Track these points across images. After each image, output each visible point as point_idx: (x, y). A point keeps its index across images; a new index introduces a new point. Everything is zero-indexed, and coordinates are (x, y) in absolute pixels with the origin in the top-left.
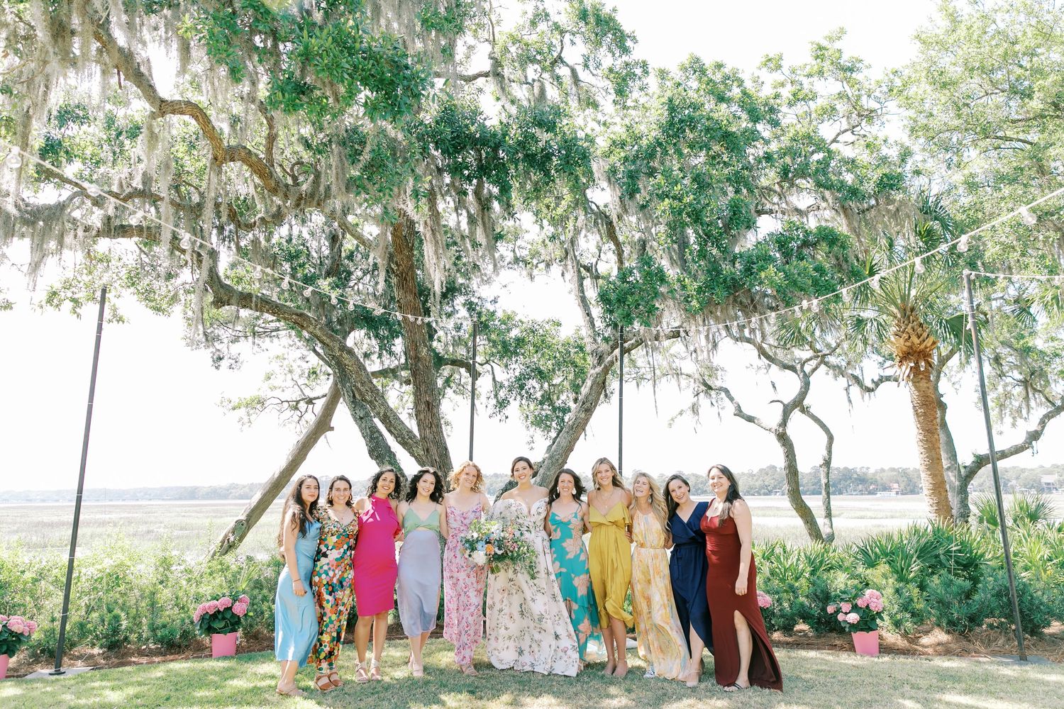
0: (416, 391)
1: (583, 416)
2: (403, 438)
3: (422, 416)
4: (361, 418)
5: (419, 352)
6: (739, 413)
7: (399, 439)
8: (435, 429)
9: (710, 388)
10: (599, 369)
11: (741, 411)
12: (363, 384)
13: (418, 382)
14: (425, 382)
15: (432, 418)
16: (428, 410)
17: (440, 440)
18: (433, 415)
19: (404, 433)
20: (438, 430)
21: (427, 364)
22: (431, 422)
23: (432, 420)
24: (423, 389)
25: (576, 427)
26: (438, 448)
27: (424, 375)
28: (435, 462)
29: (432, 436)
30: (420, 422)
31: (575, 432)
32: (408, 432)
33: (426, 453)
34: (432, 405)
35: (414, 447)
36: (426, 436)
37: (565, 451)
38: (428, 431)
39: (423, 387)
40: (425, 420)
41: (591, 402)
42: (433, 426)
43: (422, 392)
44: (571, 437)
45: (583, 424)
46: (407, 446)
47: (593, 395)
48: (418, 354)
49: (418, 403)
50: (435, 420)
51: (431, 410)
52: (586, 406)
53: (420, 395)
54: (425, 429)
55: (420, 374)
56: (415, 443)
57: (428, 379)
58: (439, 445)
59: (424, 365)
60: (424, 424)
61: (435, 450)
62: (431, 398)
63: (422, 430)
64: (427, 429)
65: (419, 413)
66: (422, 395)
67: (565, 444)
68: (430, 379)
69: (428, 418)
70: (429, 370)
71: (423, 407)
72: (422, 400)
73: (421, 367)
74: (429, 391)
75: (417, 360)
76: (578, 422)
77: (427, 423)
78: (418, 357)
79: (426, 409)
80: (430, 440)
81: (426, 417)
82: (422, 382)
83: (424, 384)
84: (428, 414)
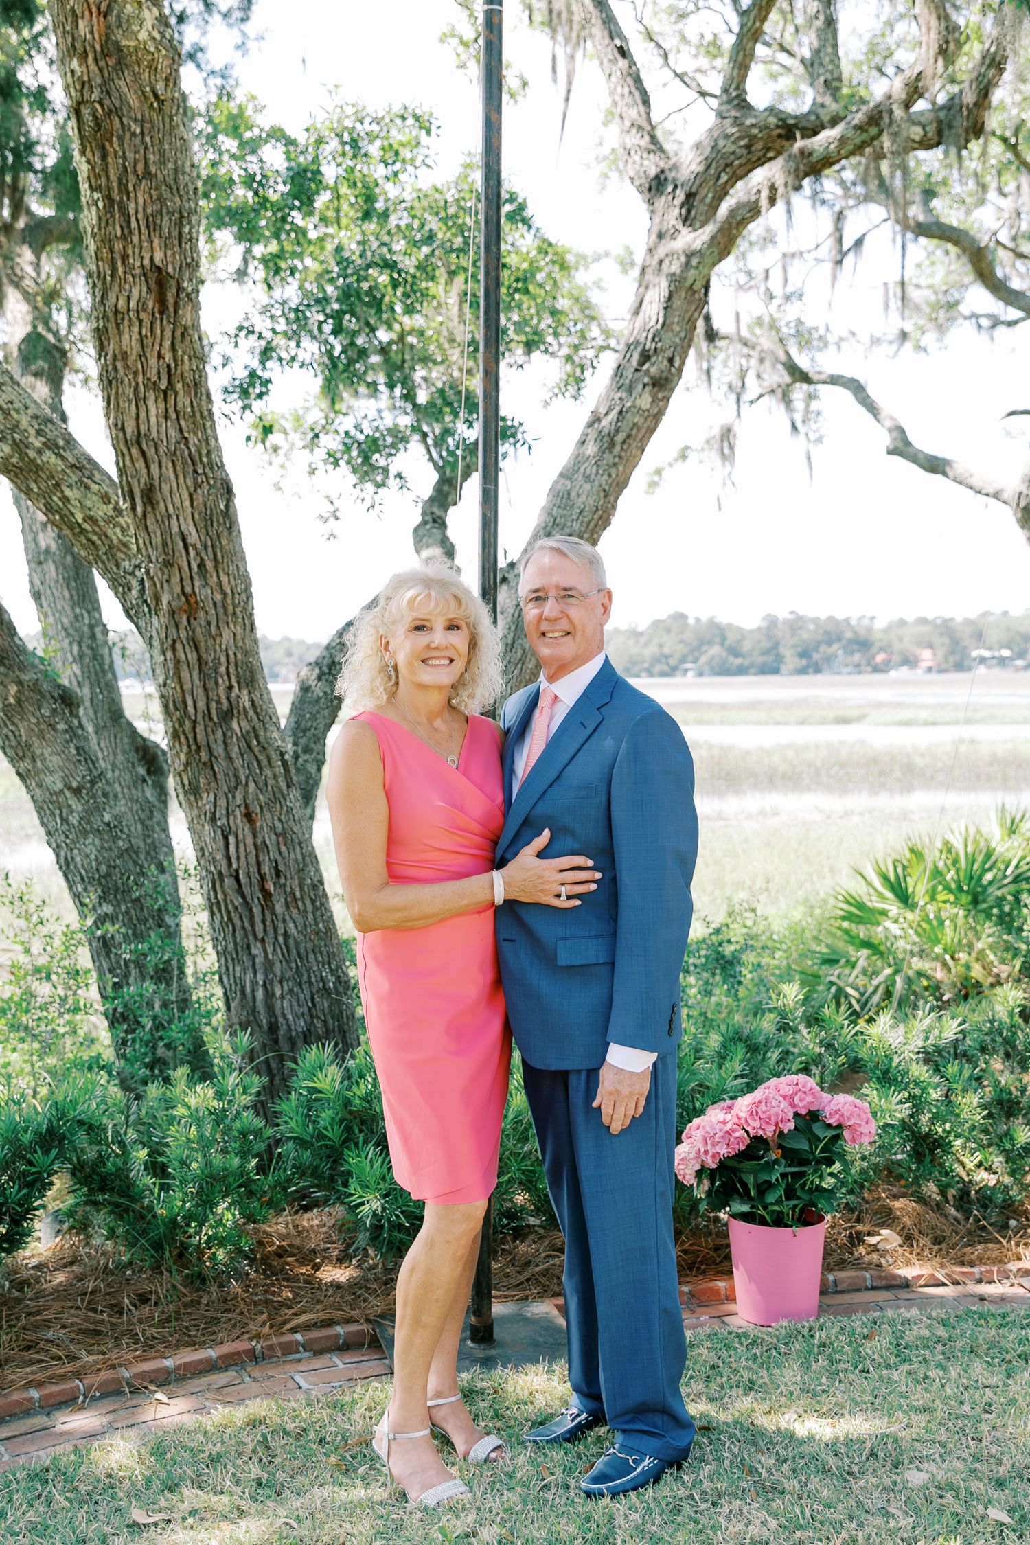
1: (645, 401)
2: (19, 446)
3: (129, 340)
5: (124, 23)
6: (902, 448)
9: (803, 377)
10: (693, 238)
11: (907, 443)
13: (113, 177)
14: (148, 174)
15: (173, 348)
16: (161, 313)
17: (204, 452)
18: (178, 333)
19: (24, 423)
20: (199, 405)
21: (160, 87)
22: (168, 366)
23: (175, 360)
24: (140, 209)
25: (624, 442)
26: (197, 486)
27: (148, 139)
28: (181, 544)
29: (173, 433)
30: (119, 365)
31: (620, 457)
32: (36, 417)
33: (139, 509)
34: (179, 288)
35: (70, 486)
36: (143, 428)
37: (592, 524)
38: (154, 408)
39: (141, 201)
40: (142, 356)
41: (669, 353)
42: (179, 386)
43: (134, 224)
44: (610, 475)
45: (643, 431)
46: (36, 482)
47: (677, 328)
48: (118, 35)
49: (112, 276)
50: (186, 358)
51: (171, 309)
52: (653, 368)
53: (124, 237)
54: (140, 400)
55: (128, 135)
56: (73, 466)
57: (163, 162)
58: (200, 471)
59: (143, 93)
60: (136, 373)
61: (186, 496)
62: (174, 254)
63: (130, 401)
64: (151, 396)
65: (118, 325)
66: (135, 239)
67: (591, 502)
68: (170, 166)
69: (157, 347)
70: (167, 121)
71: (135, 293)
72: (131, 261)
73: (133, 100)
74: (165, 223)
75: (112, 61)
76: (631, 425)
77: (154, 371)
78: (119, 49)
79: (150, 304)
80: (161, 451)
81: (148, 341)
82: (135, 173)
83: (144, 184)
84: (158, 331)
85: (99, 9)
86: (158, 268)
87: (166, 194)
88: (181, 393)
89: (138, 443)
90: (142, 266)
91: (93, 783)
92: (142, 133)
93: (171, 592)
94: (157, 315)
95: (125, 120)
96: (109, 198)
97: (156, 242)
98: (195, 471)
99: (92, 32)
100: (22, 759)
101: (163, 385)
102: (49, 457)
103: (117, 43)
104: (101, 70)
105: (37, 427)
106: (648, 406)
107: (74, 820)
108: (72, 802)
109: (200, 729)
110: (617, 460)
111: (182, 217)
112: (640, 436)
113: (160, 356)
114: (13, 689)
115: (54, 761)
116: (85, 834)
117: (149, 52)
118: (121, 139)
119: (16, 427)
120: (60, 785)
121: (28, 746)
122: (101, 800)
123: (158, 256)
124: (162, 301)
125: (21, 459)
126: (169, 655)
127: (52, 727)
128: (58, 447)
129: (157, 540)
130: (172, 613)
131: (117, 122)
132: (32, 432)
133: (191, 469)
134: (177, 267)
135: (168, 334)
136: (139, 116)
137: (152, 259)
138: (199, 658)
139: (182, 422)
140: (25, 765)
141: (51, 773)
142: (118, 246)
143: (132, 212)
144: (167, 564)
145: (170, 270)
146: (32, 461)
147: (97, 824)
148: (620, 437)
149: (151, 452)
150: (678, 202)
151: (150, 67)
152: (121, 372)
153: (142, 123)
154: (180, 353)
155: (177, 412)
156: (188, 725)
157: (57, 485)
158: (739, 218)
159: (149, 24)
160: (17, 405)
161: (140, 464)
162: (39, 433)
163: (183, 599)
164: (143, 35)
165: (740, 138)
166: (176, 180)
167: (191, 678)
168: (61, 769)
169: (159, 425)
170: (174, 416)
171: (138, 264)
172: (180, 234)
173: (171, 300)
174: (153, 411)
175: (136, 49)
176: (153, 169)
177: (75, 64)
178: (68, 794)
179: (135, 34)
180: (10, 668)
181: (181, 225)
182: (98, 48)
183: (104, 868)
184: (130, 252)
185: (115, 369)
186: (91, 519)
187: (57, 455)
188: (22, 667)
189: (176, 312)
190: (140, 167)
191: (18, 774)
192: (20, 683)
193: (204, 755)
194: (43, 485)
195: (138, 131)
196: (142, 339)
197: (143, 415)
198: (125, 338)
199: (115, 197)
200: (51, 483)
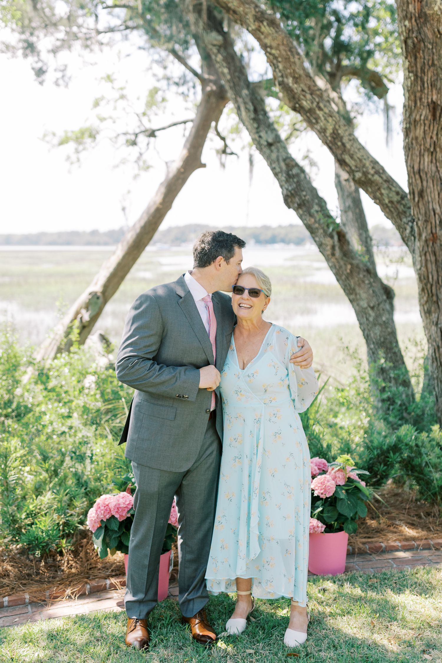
0: (413, 85)
3: (419, 132)
4: (270, 145)
5: (429, 4)
8: (439, 155)
12: (297, 80)
13: (419, 66)
14: (433, 64)
15: (437, 134)
16: (434, 120)
18: (440, 128)
22: (435, 142)
23: (437, 139)
24: (429, 79)
27: (434, 50)
28: (432, 213)
29: (434, 169)
30: (414, 142)
33: (416, 199)
35: (384, 189)
36: (422, 167)
38: (427, 159)
39: (430, 76)
40: (424, 138)
42: (438, 150)
43: (426, 85)
46: (371, 187)
48: (426, 9)
49: (415, 106)
51: (438, 118)
53: (421, 91)
54: (421, 155)
56: (385, 181)
57: (439, 59)
59: (434, 32)
60: (420, 145)
61: (437, 194)
63: (417, 156)
64: (426, 154)
65: (415, 126)
66: (426, 91)
69: (431, 134)
71: (424, 113)
72: (423, 100)
73: (430, 35)
74: (439, 83)
75: (422, 20)
77: (429, 144)
78: (425, 14)
79: (430, 117)
80: (428, 176)
81: (427, 132)
82: (428, 64)
83: (432, 69)
84: (432, 128)
86: (434, 102)
87: (440, 71)
88: (439, 152)
89: (419, 173)
90: (428, 102)
91: (379, 305)
92: (432, 48)
93: (427, 232)
94: (432, 121)
95: (426, 44)
96: (416, 76)
97: (434, 91)
99: (415, 9)
100: (351, 294)
101: (432, 149)
102: (376, 177)
104: (417, 24)
107: (371, 319)
108: (371, 312)
109: (434, 288)
113: (431, 138)
114: (349, 267)
115: (364, 295)
116: (375, 325)
117: (438, 15)
118: (423, 51)
119: (364, 166)
120: (365, 305)
121: (354, 290)
122: (381, 312)
123: (435, 97)
124: (434, 116)
125: (365, 178)
126: (423, 257)
127: (363, 282)
128: (379, 173)
129: (423, 211)
130: (426, 241)
131: (422, 45)
132: (370, 167)
135: (436, 129)
136: (432, 41)
137: (432, 99)
138: (436, 260)
139: (438, 164)
140: (352, 297)
141: (363, 300)
142: (418, 95)
143: (425, 80)
144: (426, 221)
145: (439, 102)
146: (370, 179)
147: (380, 321)
149: (424, 176)
151: (437, 20)
152: (415, 145)
153: (433, 44)
154: (440, 136)
156: (429, 286)
157: (379, 189)
159: (438, 3)
160: (365, 157)
161: (419, 181)
162: (373, 168)
163: (431, 235)
164: (436, 8)
167: (432, 267)
168: (367, 299)
169: (428, 165)
170: (435, 161)
171: (426, 101)
173: (438, 114)
175: (433, 14)
176: (436, 62)
177: (407, 23)
178: (369, 309)
179: (433, 8)
180: (348, 258)
182: (417, 15)
183: (382, 339)
184: (423, 96)
185: (412, 144)
186: (391, 202)
187: (380, 176)
188: (353, 258)
189: (440, 119)
190: (430, 62)
191: (350, 300)
192: (352, 264)
193: (435, 298)
195: (431, 47)
196: (424, 132)
197: (422, 162)
198: (418, 131)
199: (419, 74)
200: (377, 188)
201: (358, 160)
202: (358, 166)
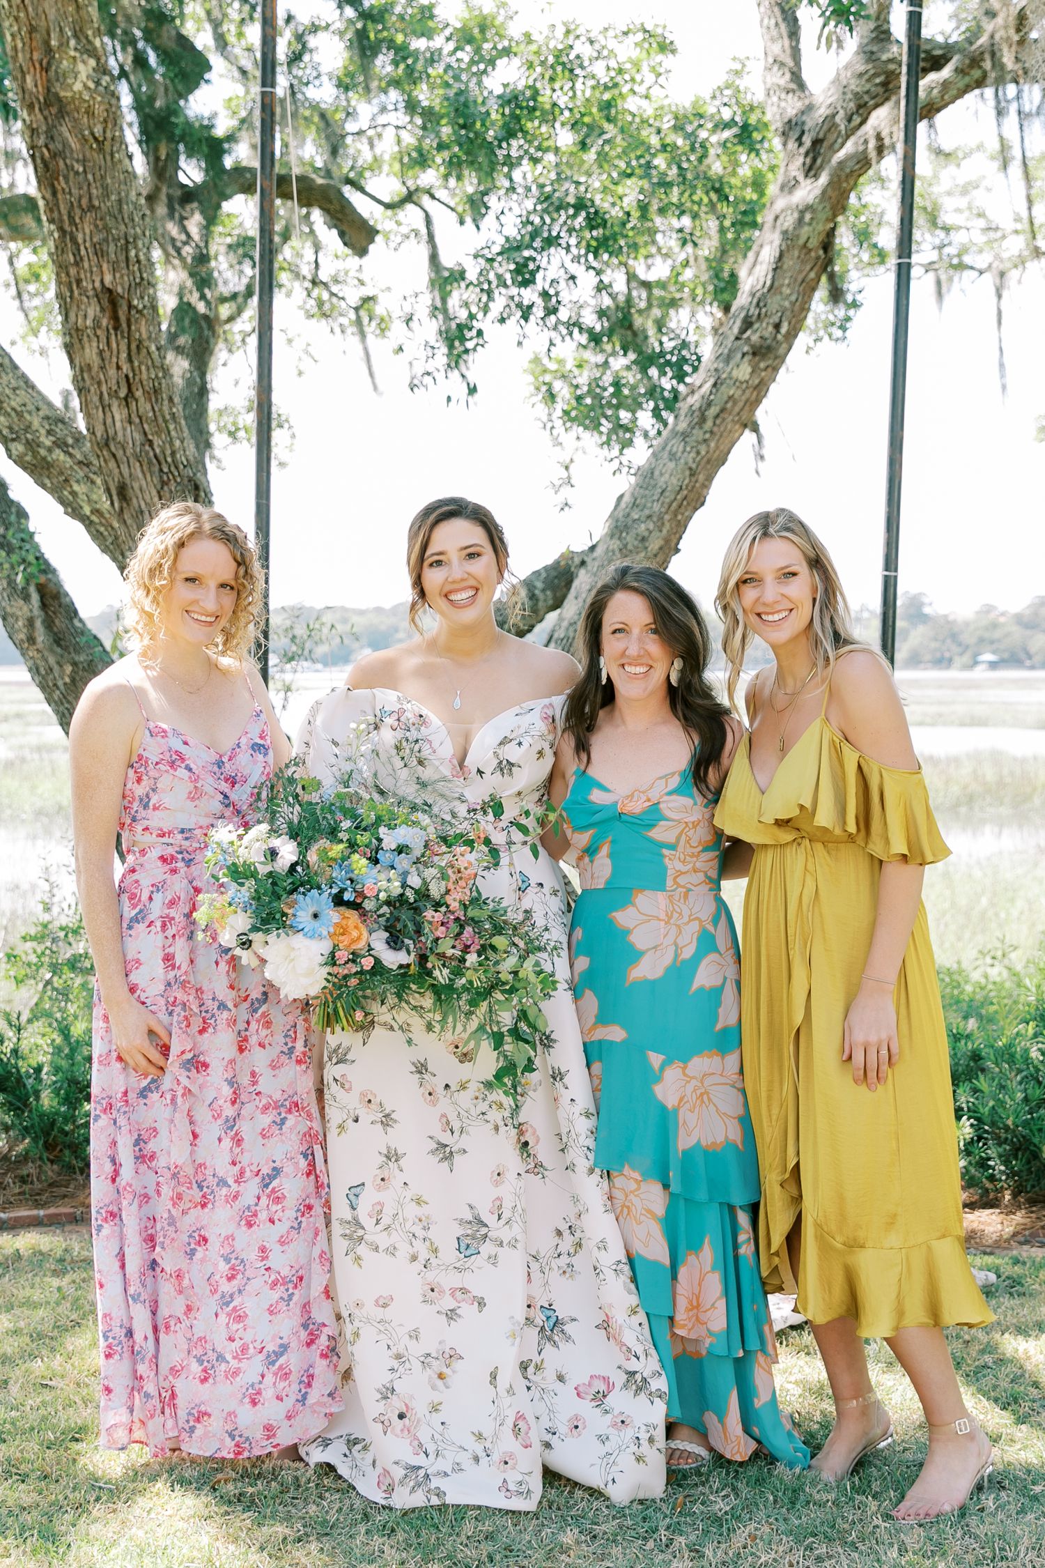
0: (60, 250)
1: (743, 371)
2: (32, 445)
3: (90, 353)
5: (61, 77)
7: (18, 448)
8: (145, 407)
10: (809, 191)
13: (64, 212)
14: (91, 207)
15: (130, 360)
16: (116, 329)
17: (168, 452)
18: (133, 346)
19: (36, 423)
20: (160, 410)
21: (98, 130)
22: (127, 376)
23: (133, 370)
24: (88, 238)
25: (717, 416)
26: (163, 483)
27: (90, 177)
29: (137, 436)
30: (86, 375)
31: (711, 432)
32: (47, 418)
33: (116, 505)
34: (130, 306)
35: (78, 481)
36: (111, 432)
37: (675, 504)
38: (119, 414)
39: (87, 231)
40: (102, 368)
41: (776, 319)
42: (139, 394)
43: (83, 252)
44: (698, 453)
45: (741, 404)
46: (48, 477)
47: (786, 291)
48: (57, 87)
49: (71, 297)
50: (143, 368)
51: (124, 325)
52: (754, 336)
53: (77, 264)
54: (105, 408)
55: (72, 174)
56: (80, 463)
57: (106, 195)
58: (166, 470)
59: (83, 136)
60: (99, 383)
61: (154, 493)
62: (122, 276)
63: (97, 408)
64: (115, 404)
65: (80, 340)
66: (86, 265)
67: (674, 481)
68: (113, 197)
69: (114, 360)
70: (108, 158)
71: (91, 313)
72: (84, 284)
73: (73, 143)
74: (112, 248)
75: (54, 110)
76: (725, 398)
77: (114, 381)
78: (59, 99)
79: (104, 322)
80: (129, 451)
81: (107, 354)
82: (80, 206)
83: (89, 217)
84: (114, 345)
85: (41, 64)
86: (110, 291)
87: (110, 222)
88: (142, 400)
89: (107, 445)
90: (94, 288)
92: (85, 171)
94: (112, 331)
95: (68, 161)
96: (61, 229)
97: (105, 266)
98: (161, 470)
99: (36, 86)
101: (124, 393)
102: (58, 455)
103: (56, 95)
104: (46, 118)
105: (47, 427)
106: (747, 377)
110: (707, 436)
111: (127, 242)
112: (737, 409)
113: (118, 368)
117: (85, 101)
118: (66, 178)
119: (28, 428)
123: (108, 279)
124: (115, 318)
125: (34, 457)
128: (66, 445)
131: (61, 163)
132: (43, 432)
133: (156, 468)
134: (127, 287)
135: (123, 347)
136: (81, 157)
137: (102, 281)
139: (146, 426)
142: (73, 271)
143: (80, 241)
145: (120, 290)
146: (44, 459)
148: (713, 411)
149: (120, 454)
150: (803, 150)
151: (87, 112)
152: (88, 382)
153: (84, 161)
154: (136, 364)
155: (140, 418)
157: (66, 480)
158: (848, 170)
159: (83, 76)
160: (30, 407)
161: (112, 464)
162: (49, 432)
164: (78, 86)
165: (875, 75)
166: (120, 211)
169: (124, 429)
170: (137, 420)
171: (90, 287)
172: (127, 258)
173: (123, 318)
174: (117, 417)
175: (74, 98)
176: (96, 203)
179: (70, 86)
181: (127, 251)
182: (42, 100)
184: (82, 276)
185: (83, 379)
187: (66, 452)
189: (129, 326)
190: (84, 202)
194: (55, 481)
195: (81, 169)
196: (101, 352)
197: (109, 421)
198: (87, 350)
199: (67, 228)
200: (62, 478)
201: (13, 414)
202: (16, 428)
